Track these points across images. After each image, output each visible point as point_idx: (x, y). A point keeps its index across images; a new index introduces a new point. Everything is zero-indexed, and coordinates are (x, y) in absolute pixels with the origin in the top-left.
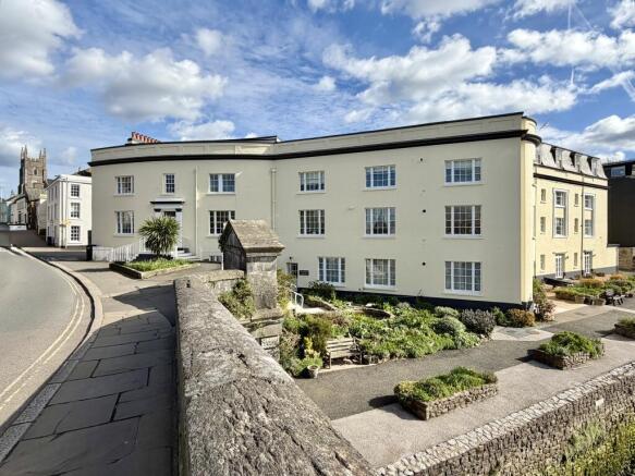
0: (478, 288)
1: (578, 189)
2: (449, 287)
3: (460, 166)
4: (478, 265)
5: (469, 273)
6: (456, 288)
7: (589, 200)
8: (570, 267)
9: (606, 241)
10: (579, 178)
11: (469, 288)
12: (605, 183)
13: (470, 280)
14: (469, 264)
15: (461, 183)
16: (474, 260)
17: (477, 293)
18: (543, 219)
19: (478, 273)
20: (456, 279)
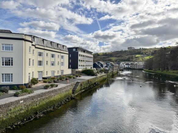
0: (12, 81)
1: (59, 54)
2: (3, 81)
3: (6, 46)
4: (12, 74)
5: (9, 77)
6: (5, 81)
7: (62, 57)
8: (56, 74)
9: (68, 68)
10: (59, 51)
11: (9, 81)
12: (68, 53)
13: (9, 79)
14: (9, 74)
15: (7, 51)
16: (11, 73)
17: (12, 82)
18: (47, 61)
19: (12, 77)
20: (5, 79)
